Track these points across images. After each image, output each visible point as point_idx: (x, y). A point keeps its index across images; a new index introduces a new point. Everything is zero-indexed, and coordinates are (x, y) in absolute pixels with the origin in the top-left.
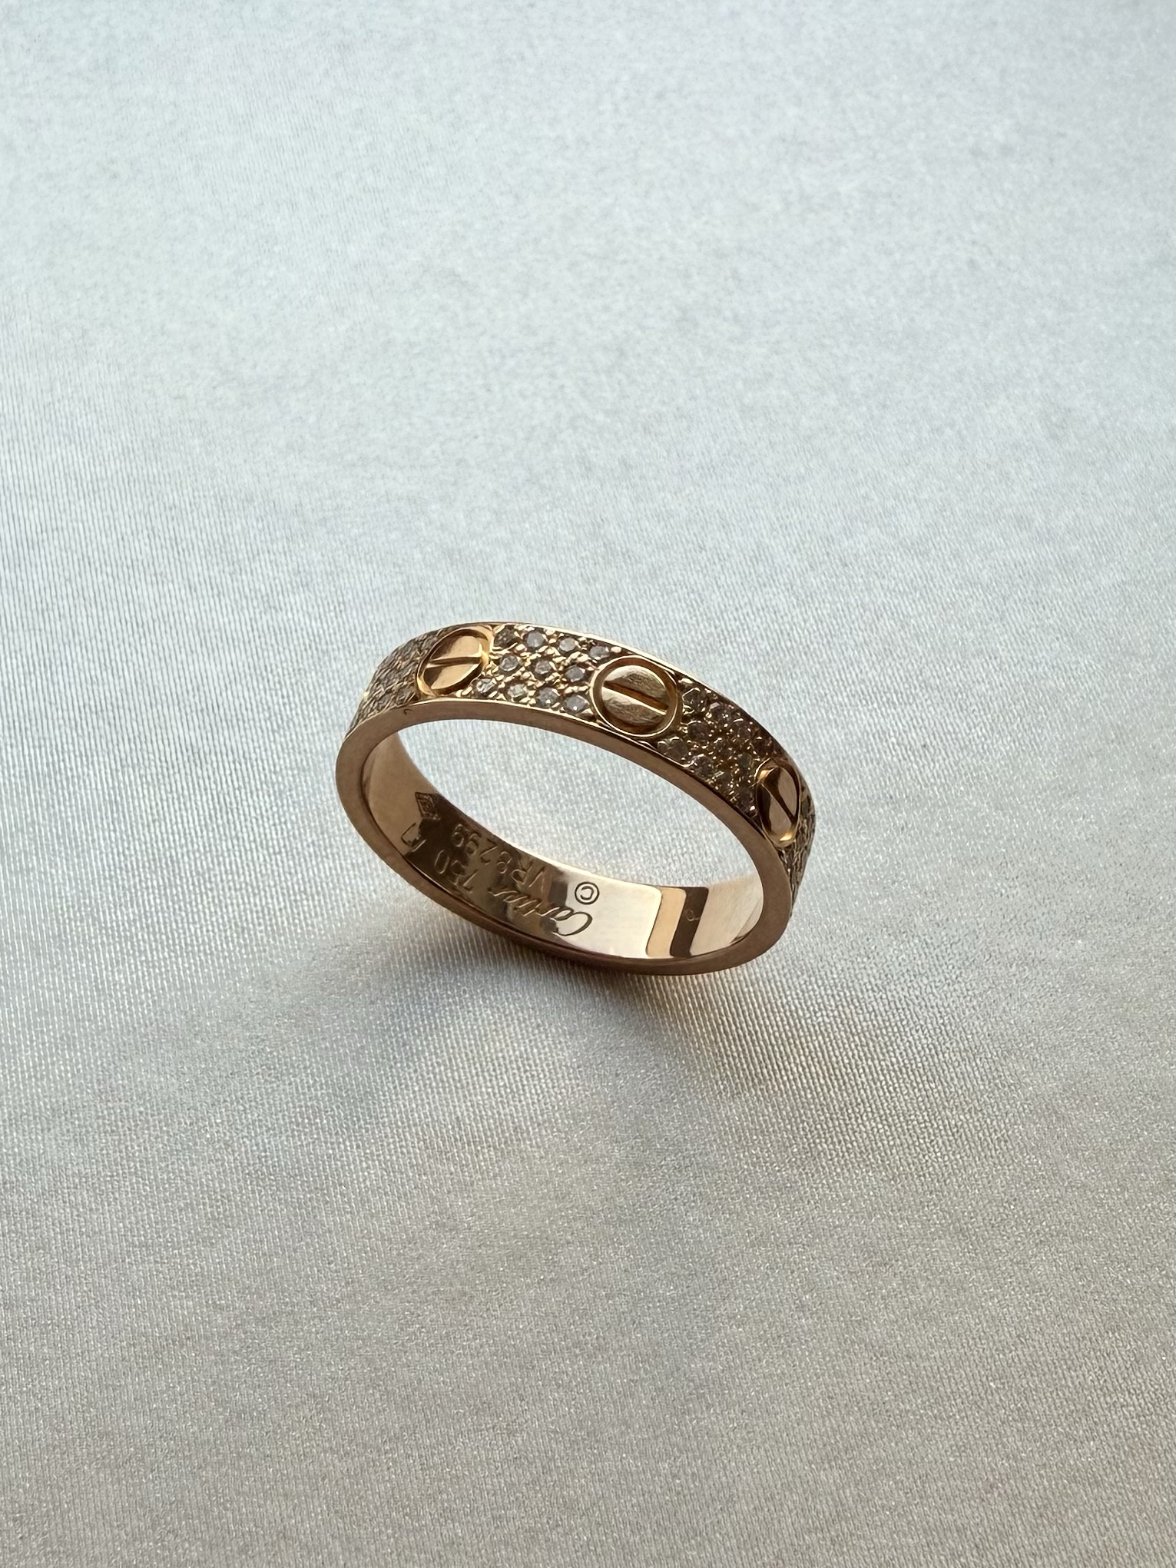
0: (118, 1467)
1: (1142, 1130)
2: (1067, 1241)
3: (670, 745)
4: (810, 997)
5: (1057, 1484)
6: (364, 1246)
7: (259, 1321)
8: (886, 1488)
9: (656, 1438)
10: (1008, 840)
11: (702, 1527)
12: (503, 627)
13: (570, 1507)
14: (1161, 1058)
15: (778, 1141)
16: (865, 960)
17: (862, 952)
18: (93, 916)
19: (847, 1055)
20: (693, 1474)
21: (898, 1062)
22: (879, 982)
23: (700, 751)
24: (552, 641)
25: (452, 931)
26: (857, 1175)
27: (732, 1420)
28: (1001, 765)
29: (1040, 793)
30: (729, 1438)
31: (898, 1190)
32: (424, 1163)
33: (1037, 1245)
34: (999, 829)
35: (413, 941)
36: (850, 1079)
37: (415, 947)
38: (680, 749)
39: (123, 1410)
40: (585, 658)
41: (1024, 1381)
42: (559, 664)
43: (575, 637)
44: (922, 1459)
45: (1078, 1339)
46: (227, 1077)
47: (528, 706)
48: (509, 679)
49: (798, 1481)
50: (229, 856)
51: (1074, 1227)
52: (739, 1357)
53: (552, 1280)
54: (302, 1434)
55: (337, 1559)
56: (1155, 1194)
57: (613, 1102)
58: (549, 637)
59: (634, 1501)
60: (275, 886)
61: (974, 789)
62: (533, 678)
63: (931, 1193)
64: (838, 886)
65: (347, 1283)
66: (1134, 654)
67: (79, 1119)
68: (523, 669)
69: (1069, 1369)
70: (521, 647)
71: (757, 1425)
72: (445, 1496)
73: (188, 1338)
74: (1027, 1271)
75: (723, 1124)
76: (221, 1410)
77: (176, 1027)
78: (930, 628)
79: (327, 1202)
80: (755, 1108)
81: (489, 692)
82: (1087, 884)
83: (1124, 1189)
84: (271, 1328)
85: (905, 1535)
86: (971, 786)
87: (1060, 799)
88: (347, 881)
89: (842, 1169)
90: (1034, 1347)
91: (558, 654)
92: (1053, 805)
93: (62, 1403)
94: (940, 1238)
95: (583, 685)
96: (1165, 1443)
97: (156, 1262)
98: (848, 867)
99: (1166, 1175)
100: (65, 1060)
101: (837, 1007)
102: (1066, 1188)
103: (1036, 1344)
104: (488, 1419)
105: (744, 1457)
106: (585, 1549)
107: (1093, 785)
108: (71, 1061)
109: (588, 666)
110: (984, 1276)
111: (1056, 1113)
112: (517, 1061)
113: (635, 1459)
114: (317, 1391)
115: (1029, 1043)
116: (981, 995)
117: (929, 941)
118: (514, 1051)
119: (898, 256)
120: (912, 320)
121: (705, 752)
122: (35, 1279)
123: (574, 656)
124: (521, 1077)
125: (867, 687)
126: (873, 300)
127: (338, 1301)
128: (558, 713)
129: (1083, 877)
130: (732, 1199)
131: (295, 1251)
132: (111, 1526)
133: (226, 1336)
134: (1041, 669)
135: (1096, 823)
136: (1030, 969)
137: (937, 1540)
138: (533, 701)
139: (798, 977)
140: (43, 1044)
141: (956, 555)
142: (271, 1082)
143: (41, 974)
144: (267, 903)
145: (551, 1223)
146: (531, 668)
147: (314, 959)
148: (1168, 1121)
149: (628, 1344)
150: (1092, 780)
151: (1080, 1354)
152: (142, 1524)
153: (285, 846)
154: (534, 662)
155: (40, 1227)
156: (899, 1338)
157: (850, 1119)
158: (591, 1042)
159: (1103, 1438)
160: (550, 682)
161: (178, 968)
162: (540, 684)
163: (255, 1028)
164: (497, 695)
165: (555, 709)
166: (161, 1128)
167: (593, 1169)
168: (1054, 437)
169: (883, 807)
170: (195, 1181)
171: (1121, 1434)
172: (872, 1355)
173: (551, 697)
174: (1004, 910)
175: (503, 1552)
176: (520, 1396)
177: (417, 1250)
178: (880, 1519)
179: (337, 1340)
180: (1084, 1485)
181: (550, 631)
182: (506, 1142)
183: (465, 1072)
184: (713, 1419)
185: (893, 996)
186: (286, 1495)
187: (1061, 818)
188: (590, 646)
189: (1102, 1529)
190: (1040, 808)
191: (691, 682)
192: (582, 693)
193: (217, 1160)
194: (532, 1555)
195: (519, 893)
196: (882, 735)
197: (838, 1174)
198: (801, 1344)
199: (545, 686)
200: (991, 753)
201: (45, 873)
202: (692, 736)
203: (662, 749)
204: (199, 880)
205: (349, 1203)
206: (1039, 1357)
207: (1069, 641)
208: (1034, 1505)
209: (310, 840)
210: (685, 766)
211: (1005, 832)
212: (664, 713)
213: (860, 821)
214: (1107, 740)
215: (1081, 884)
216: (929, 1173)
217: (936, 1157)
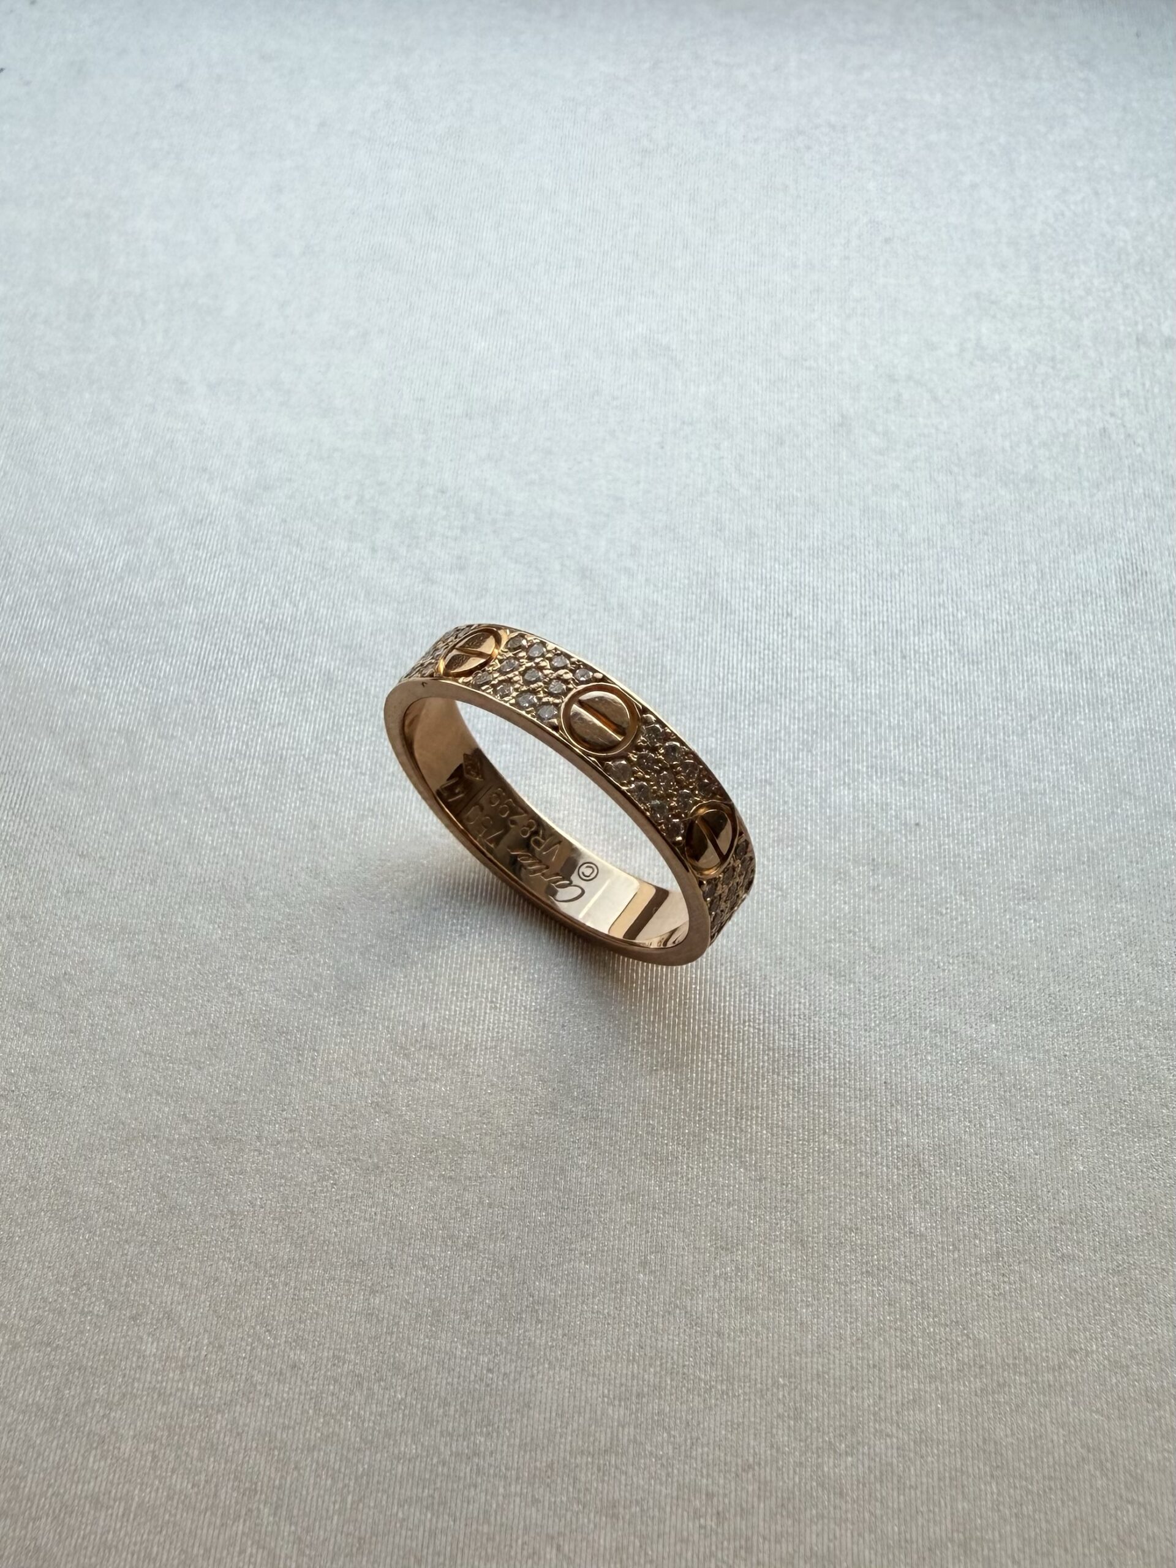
0: (66, 1221)
1: (990, 1203)
2: (889, 1277)
3: (616, 767)
4: (744, 1006)
5: (806, 1484)
6: (314, 1105)
7: (214, 1140)
8: (660, 1439)
9: (487, 1333)
10: (961, 923)
11: (496, 1419)
12: (516, 634)
13: (397, 1368)
14: (1029, 1145)
15: (674, 1120)
16: (802, 989)
17: (802, 983)
18: (206, 785)
19: (758, 1064)
20: (505, 1374)
21: (799, 1083)
22: (807, 1012)
23: (644, 779)
24: (550, 655)
25: (475, 872)
26: (730, 1167)
27: (553, 1340)
28: (978, 857)
29: (1004, 890)
30: (545, 1354)
31: (760, 1190)
32: (385, 1052)
33: (862, 1273)
34: (957, 911)
35: (441, 872)
36: (753, 1085)
37: (441, 878)
38: (624, 774)
39: (86, 1177)
40: (570, 676)
41: (809, 1387)
42: (546, 676)
43: (569, 657)
44: (699, 1424)
45: (869, 1365)
46: (260, 939)
47: (508, 705)
48: (502, 678)
49: (588, 1408)
50: (326, 766)
51: (900, 1268)
52: (578, 1289)
53: (450, 1178)
54: (212, 1240)
55: (201, 1349)
56: (982, 1262)
57: (552, 1048)
58: (548, 652)
59: (450, 1380)
60: (352, 799)
61: (947, 871)
62: (521, 682)
63: (788, 1201)
64: (801, 922)
65: (291, 1131)
66: (1129, 793)
67: (138, 940)
68: (517, 673)
69: (853, 1388)
70: (523, 654)
71: (572, 1350)
72: (302, 1326)
73: (155, 1137)
74: (846, 1293)
75: (634, 1092)
76: (158, 1201)
77: (236, 889)
78: (958, 728)
79: (299, 1061)
80: (665, 1087)
81: (483, 685)
82: (1016, 978)
83: (956, 1249)
84: (219, 1148)
85: (661, 1484)
86: (945, 869)
87: (1019, 900)
88: (408, 810)
89: (720, 1159)
90: (829, 1359)
91: (549, 667)
92: (1012, 903)
93: (43, 1158)
94: (781, 1241)
95: (559, 698)
96: (913, 1479)
97: (153, 1069)
98: (816, 908)
99: (998, 1247)
100: (144, 891)
101: (764, 1022)
102: (905, 1233)
103: (832, 1358)
104: (359, 1274)
105: (551, 1373)
106: (396, 1406)
107: (1052, 896)
108: (149, 893)
109: (569, 683)
110: (807, 1286)
111: (920, 1165)
112: (488, 992)
113: (463, 1344)
114: (236, 1210)
115: (918, 1099)
116: (890, 1047)
117: (862, 989)
118: (488, 983)
119: (1042, 411)
120: (1035, 467)
121: (647, 781)
122: (59, 1055)
123: (561, 672)
124: (486, 1006)
125: (886, 762)
126: (1007, 444)
127: (278, 1143)
128: (529, 716)
129: (1015, 972)
130: (620, 1156)
131: (260, 1091)
132: (44, 1265)
133: (182, 1144)
134: (1042, 785)
135: (1044, 928)
136: (941, 1037)
137: (686, 1497)
138: (513, 701)
139: (740, 988)
140: (134, 874)
141: (1003, 672)
142: (291, 954)
143: (152, 820)
144: (340, 811)
145: (466, 1131)
146: (523, 674)
147: (360, 865)
148: (1016, 1202)
149: (492, 1250)
150: (1053, 891)
151: (865, 1379)
152: (66, 1272)
153: (371, 770)
154: (528, 669)
155: (78, 1015)
156: (716, 1316)
157: (742, 1119)
158: (552, 993)
159: (861, 1457)
160: (534, 689)
161: (255, 843)
162: (525, 688)
163: (295, 906)
164: (488, 689)
165: (528, 713)
166: (195, 965)
167: (516, 1098)
168: (1124, 592)
169: (864, 866)
170: (205, 1014)
171: (877, 1460)
172: (688, 1322)
173: (529, 702)
174: (936, 981)
175: (332, 1387)
176: (391, 1264)
177: (354, 1121)
178: (645, 1464)
179: (266, 1173)
180: (829, 1492)
181: (550, 646)
182: (455, 1055)
183: (443, 989)
184: (538, 1332)
185: (814, 1026)
186: (182, 1285)
187: (1015, 916)
188: (578, 667)
189: (831, 1537)
190: (999, 903)
191: (654, 718)
192: (557, 705)
193: (228, 1003)
194: (353, 1397)
195: (534, 857)
196: (885, 807)
197: (714, 1162)
198: (633, 1294)
199: (528, 691)
200: (973, 846)
201: (184, 743)
202: (639, 764)
203: (607, 769)
204: (295, 780)
205: (315, 1067)
206: (829, 1369)
207: (1076, 768)
208: (780, 1495)
209: (391, 770)
210: (624, 788)
211: (962, 915)
212: (620, 739)
213: (840, 873)
214: (1079, 859)
215: (1012, 977)
216: (792, 1185)
217: (803, 1173)
